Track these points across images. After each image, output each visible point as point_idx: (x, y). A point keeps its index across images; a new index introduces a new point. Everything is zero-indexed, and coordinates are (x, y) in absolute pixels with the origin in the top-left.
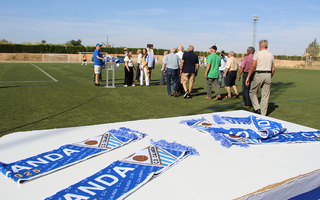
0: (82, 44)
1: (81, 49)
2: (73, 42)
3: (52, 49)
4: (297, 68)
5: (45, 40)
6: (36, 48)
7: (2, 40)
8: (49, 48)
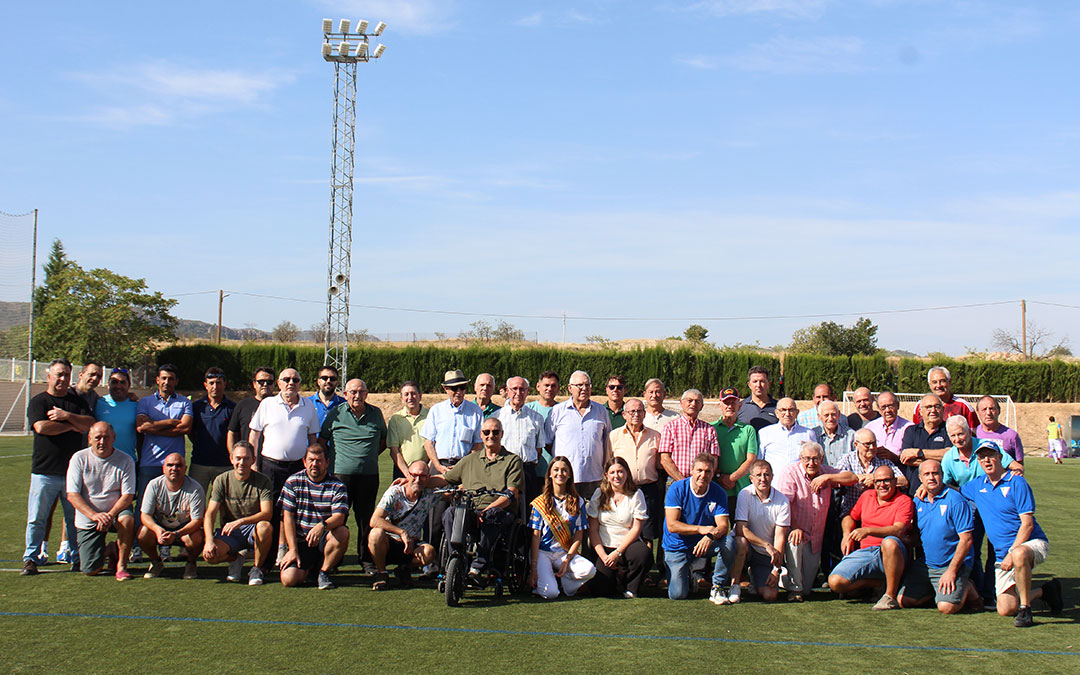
1: (867, 373)
2: (830, 336)
3: (706, 376)
5: (704, 327)
6: (626, 369)
7: (495, 329)
8: (689, 368)
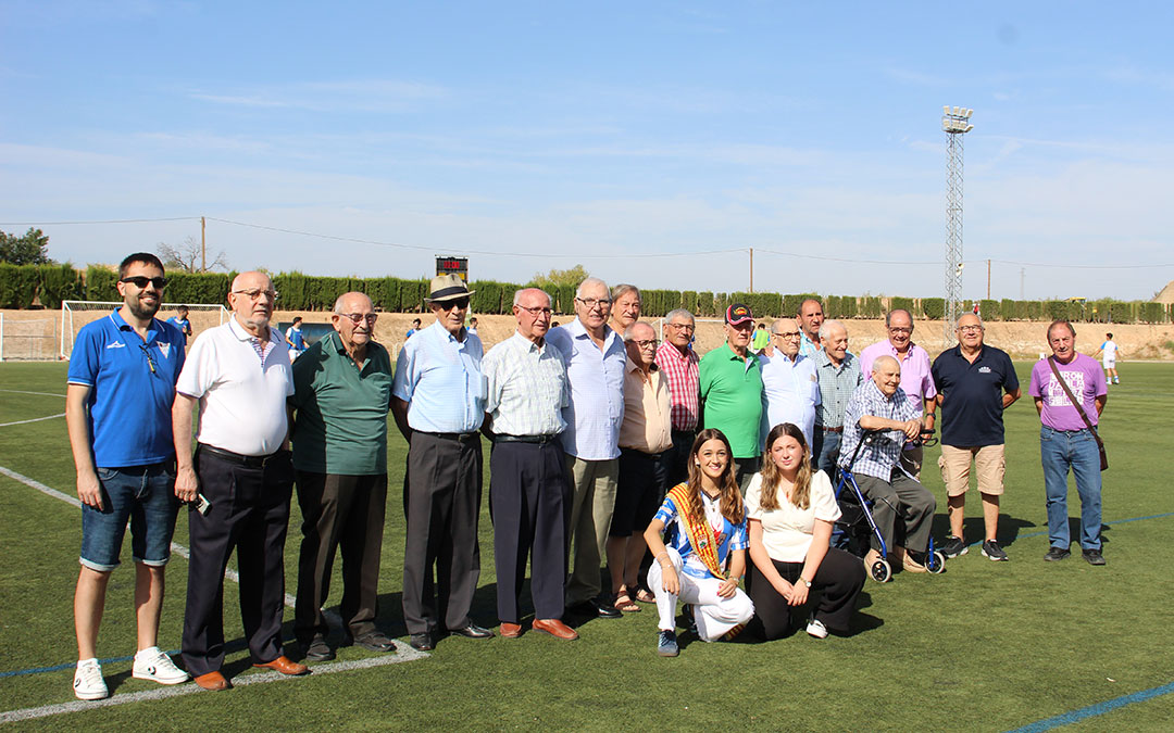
0: (49, 256)
1: (56, 281)
4: (1149, 357)
